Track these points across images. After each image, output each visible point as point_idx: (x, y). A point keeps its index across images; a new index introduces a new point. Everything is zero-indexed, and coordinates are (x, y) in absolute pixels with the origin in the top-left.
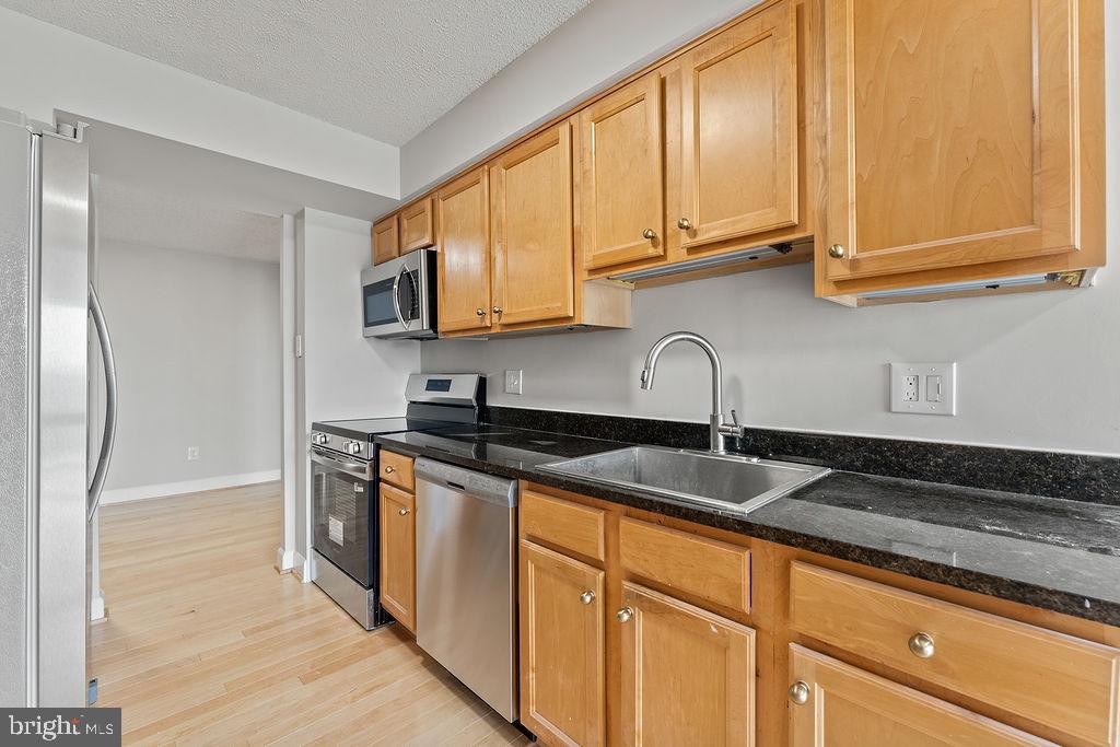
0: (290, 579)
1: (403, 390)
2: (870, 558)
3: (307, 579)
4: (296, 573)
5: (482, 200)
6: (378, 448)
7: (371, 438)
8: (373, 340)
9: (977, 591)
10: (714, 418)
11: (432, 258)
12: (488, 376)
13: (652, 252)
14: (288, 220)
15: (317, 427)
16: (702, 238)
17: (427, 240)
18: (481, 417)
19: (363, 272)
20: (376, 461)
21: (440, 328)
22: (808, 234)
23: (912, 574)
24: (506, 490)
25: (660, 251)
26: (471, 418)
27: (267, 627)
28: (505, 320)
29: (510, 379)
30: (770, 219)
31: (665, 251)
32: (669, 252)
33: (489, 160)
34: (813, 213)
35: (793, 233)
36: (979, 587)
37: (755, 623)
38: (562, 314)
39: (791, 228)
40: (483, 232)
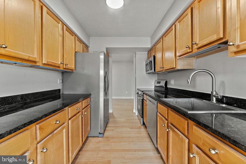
0: (134, 114)
1: (153, 83)
2: (204, 126)
3: (136, 115)
4: (135, 113)
5: (161, 44)
6: (143, 93)
7: (142, 91)
8: (148, 74)
9: (225, 140)
10: (212, 92)
11: (154, 57)
12: (168, 81)
13: (189, 51)
14: (134, 54)
15: (138, 89)
16: (199, 46)
17: (154, 54)
18: (165, 89)
19: (146, 62)
20: (143, 95)
21: (156, 71)
22: (227, 39)
23: (212, 132)
24: (155, 102)
25: (191, 50)
26: (163, 89)
27: (129, 120)
28: (164, 69)
29: (171, 81)
30: (215, 38)
31: (192, 50)
32: (193, 50)
33: (162, 37)
34: (228, 33)
35: (222, 40)
36: (226, 139)
37: (189, 138)
38: (173, 67)
39: (221, 39)
40: (161, 51)
